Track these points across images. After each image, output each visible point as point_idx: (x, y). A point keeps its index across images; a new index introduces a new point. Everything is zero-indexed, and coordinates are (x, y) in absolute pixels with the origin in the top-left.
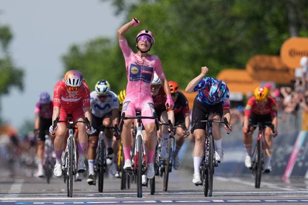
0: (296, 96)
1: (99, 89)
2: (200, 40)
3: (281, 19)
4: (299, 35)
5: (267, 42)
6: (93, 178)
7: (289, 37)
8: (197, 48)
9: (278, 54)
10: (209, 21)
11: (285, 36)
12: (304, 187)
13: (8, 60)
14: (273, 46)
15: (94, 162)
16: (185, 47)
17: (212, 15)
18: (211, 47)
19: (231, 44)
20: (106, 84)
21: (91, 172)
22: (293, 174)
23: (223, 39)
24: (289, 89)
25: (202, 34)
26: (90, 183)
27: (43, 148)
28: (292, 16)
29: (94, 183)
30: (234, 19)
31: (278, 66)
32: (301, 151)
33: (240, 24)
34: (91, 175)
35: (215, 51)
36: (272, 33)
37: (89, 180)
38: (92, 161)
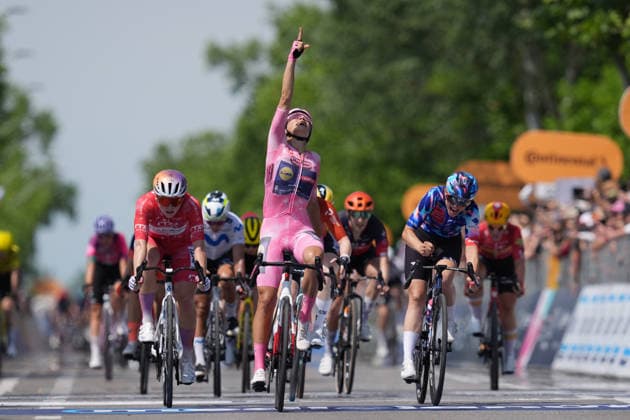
0: (539, 229)
1: (209, 211)
2: (375, 136)
3: (511, 99)
4: (542, 127)
5: (489, 140)
6: (203, 370)
7: (526, 129)
8: (369, 148)
9: (506, 158)
10: (390, 104)
11: (517, 129)
12: (551, 384)
13: (51, 169)
14: (499, 146)
15: (204, 341)
16: (350, 148)
17: (396, 93)
18: (394, 146)
19: (428, 142)
20: (221, 201)
21: (200, 360)
22: (532, 362)
23: (414, 134)
24: (524, 219)
25: (378, 125)
26: (200, 379)
27: (100, 317)
28: (530, 96)
29: (205, 378)
30: (431, 99)
31: (506, 179)
32: (546, 323)
33: (442, 109)
34: (200, 365)
35: (400, 153)
36: (496, 125)
37: (197, 373)
38: (200, 339)
